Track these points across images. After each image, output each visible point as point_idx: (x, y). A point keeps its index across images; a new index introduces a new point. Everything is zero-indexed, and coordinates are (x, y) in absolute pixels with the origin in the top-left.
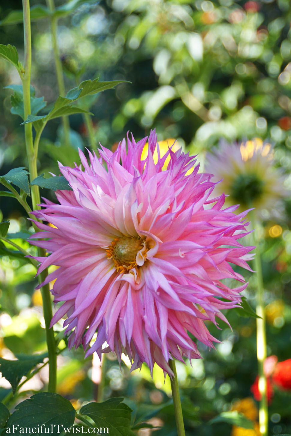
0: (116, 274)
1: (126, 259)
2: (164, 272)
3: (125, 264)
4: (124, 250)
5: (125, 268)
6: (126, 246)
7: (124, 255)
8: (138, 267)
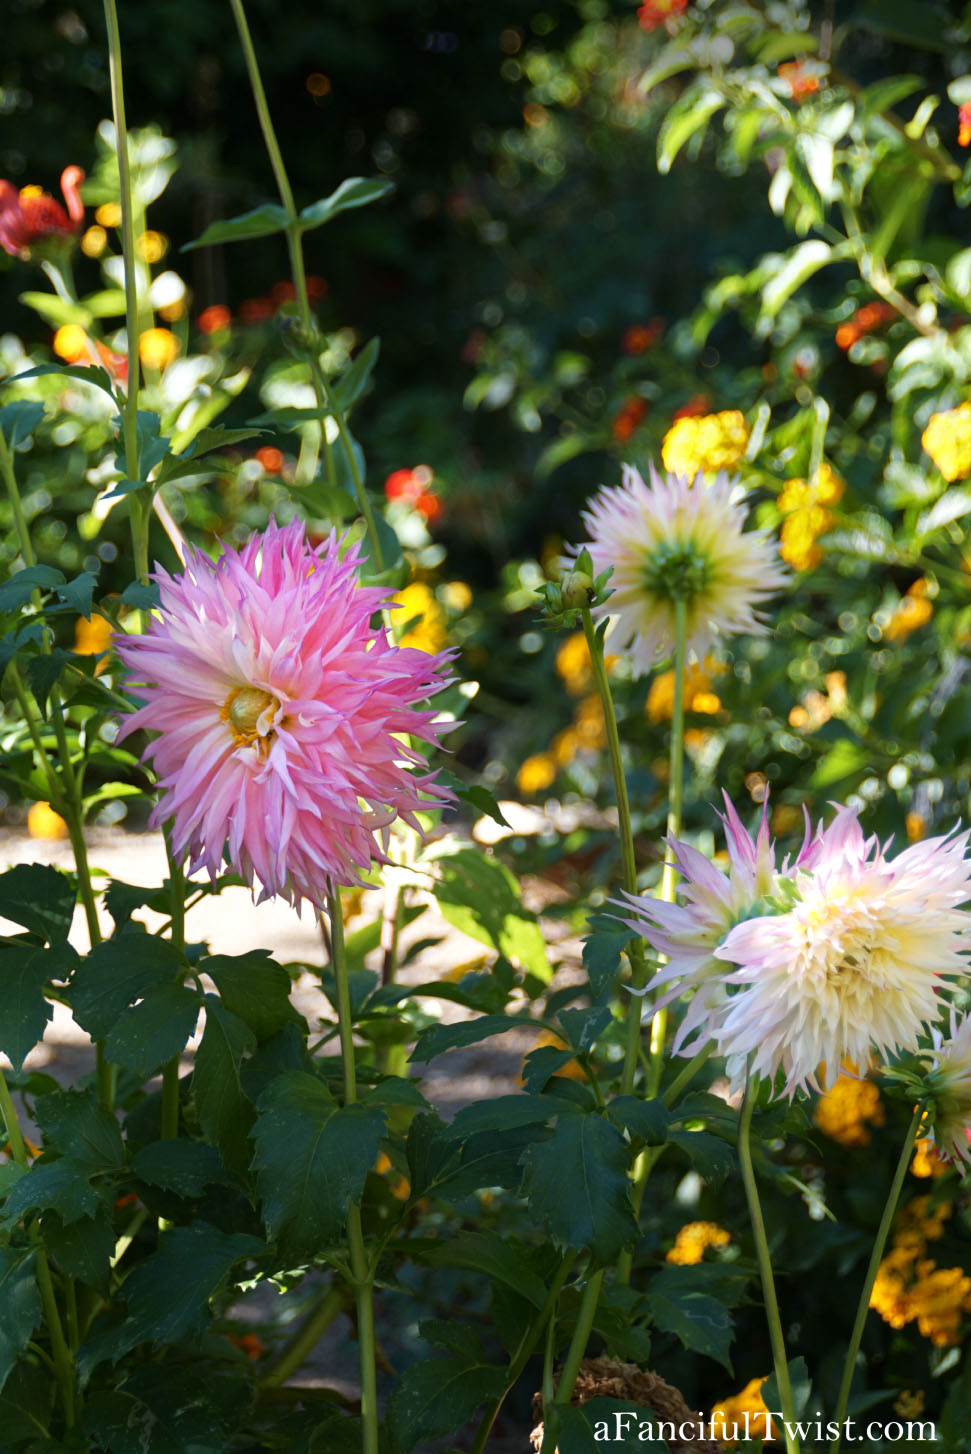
0: (233, 749)
1: (244, 724)
2: (287, 748)
3: (245, 732)
4: (243, 708)
5: (245, 740)
6: (246, 703)
7: (243, 718)
8: (260, 739)
